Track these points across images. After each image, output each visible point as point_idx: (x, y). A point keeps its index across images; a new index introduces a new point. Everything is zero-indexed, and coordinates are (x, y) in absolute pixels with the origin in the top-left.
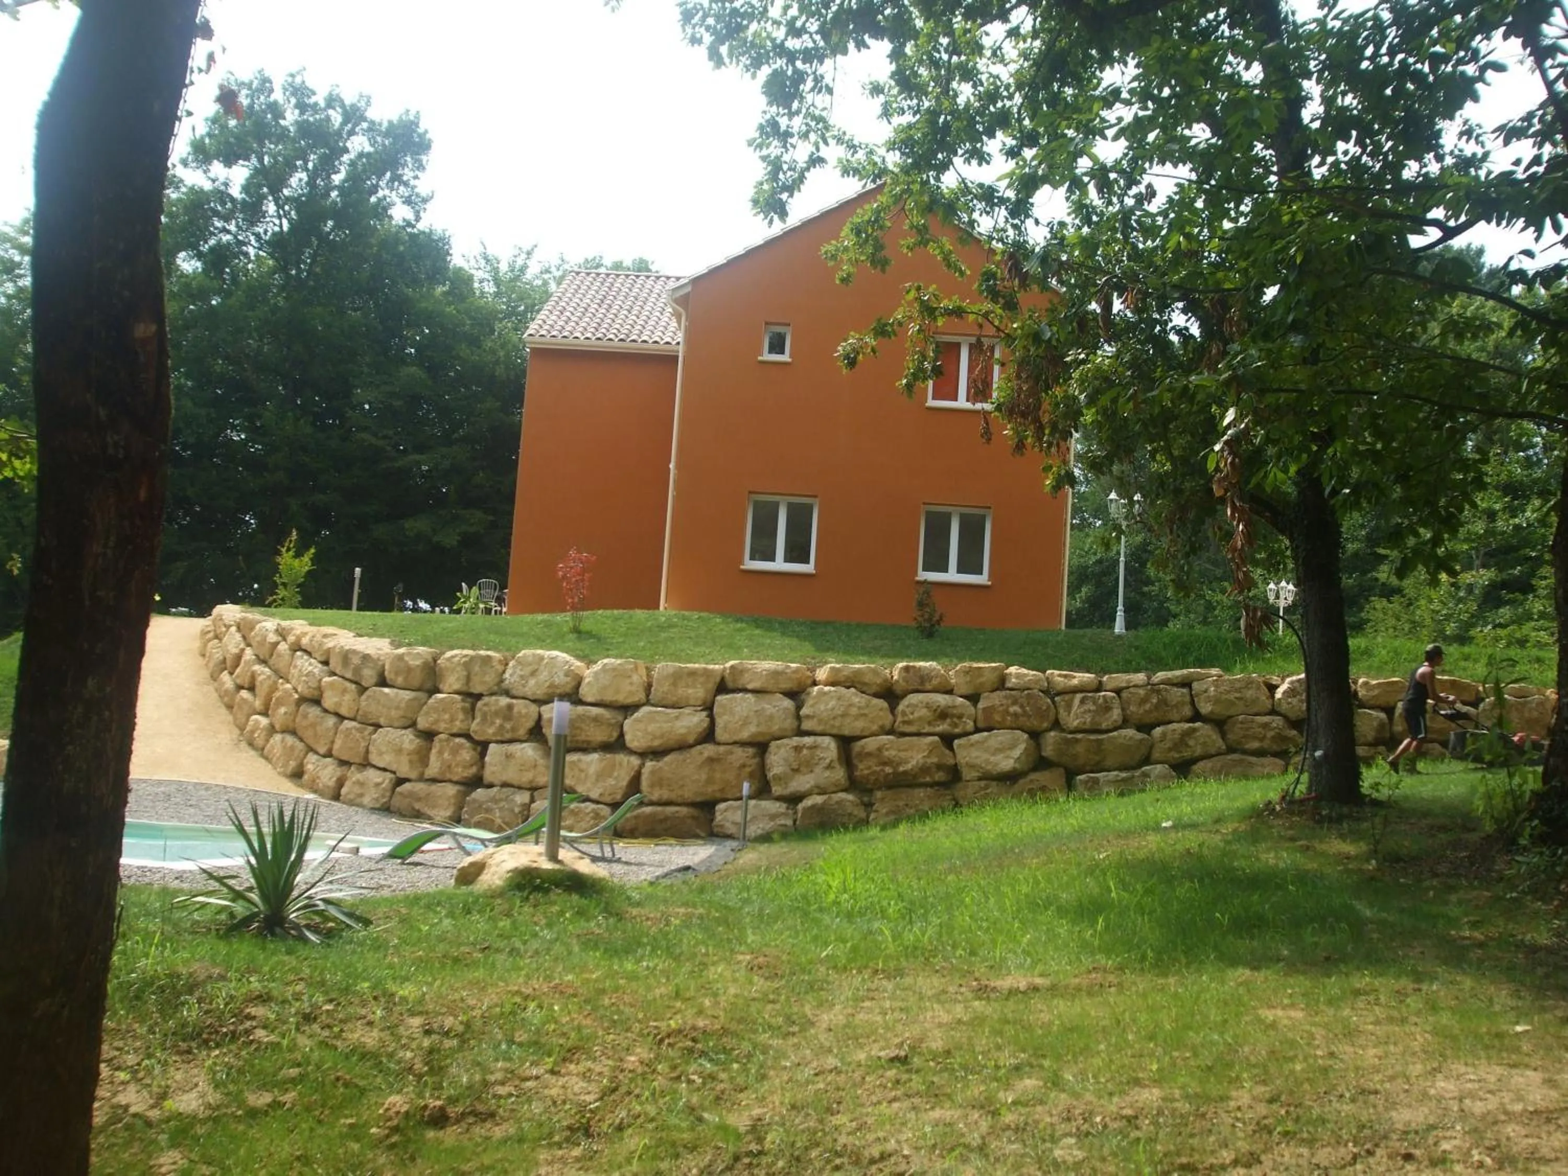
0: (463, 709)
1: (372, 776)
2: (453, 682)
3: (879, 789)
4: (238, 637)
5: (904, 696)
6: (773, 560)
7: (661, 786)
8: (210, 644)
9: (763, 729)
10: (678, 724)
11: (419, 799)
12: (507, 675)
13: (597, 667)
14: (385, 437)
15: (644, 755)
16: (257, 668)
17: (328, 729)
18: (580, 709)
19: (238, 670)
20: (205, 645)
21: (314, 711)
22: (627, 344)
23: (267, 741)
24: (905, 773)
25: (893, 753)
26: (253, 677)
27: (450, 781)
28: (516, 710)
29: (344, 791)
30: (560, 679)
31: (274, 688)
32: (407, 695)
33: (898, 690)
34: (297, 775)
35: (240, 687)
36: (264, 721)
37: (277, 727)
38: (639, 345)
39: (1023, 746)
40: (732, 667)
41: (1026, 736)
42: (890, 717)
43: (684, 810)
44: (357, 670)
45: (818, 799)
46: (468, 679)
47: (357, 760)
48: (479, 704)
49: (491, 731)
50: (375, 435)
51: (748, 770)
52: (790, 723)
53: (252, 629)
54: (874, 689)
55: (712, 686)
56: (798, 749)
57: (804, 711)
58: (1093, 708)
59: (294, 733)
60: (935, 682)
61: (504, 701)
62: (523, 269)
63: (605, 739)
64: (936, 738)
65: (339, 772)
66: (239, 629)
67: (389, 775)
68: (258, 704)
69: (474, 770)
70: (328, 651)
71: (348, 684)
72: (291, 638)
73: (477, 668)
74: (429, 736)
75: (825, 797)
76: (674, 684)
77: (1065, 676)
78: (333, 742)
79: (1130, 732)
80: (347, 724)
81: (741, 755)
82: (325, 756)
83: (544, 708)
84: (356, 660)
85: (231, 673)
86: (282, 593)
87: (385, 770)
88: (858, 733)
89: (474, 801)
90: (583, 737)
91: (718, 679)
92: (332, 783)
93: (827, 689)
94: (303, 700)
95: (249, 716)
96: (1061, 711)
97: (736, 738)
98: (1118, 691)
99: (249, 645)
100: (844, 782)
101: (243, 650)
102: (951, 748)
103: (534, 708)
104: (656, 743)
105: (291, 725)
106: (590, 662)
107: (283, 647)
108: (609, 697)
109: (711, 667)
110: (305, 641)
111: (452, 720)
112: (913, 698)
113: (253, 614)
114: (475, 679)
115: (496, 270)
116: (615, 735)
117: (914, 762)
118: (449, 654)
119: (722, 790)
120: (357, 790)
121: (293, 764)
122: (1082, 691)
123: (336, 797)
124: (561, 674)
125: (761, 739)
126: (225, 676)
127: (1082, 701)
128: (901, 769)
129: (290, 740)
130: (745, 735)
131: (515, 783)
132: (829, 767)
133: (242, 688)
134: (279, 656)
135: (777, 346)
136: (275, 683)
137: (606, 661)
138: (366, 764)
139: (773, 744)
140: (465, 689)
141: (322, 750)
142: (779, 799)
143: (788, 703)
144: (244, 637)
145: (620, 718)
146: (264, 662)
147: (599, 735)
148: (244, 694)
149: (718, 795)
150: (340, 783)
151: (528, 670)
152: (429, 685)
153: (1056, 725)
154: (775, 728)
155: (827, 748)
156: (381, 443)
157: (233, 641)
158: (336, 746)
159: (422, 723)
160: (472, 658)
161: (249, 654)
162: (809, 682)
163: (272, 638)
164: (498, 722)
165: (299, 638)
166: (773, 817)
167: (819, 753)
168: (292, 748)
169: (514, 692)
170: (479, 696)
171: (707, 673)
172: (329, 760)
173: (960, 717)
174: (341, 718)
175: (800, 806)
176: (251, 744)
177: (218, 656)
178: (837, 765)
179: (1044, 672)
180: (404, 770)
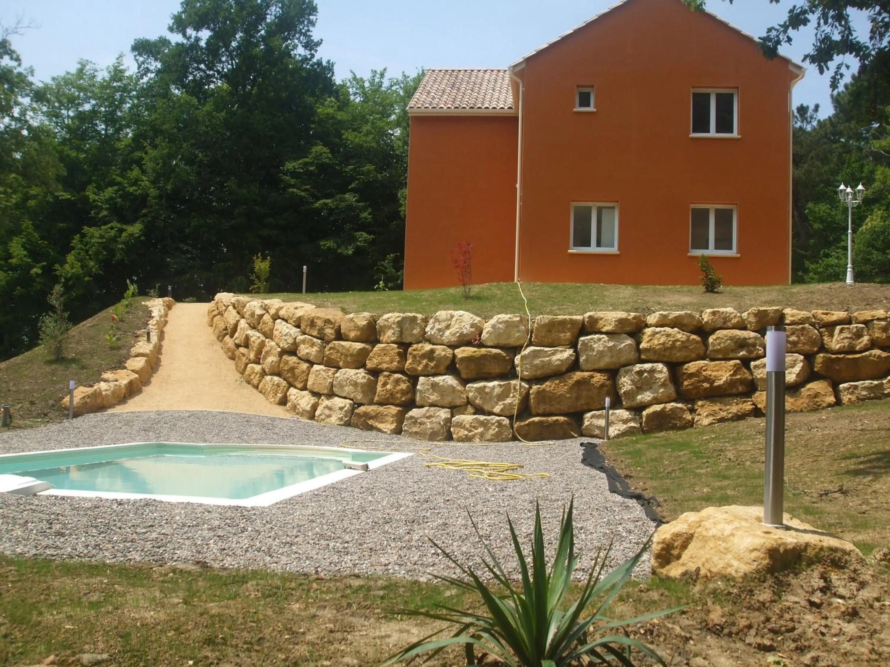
0: (399, 354)
1: (338, 402)
2: (389, 335)
3: (700, 399)
4: (234, 312)
5: (713, 331)
6: (589, 245)
7: (545, 403)
8: (215, 319)
9: (614, 360)
10: (554, 358)
11: (372, 418)
12: (427, 329)
13: (493, 321)
14: (306, 190)
15: (530, 381)
16: (251, 332)
17: (303, 372)
18: (483, 351)
19: (236, 335)
20: (212, 320)
21: (293, 360)
22: (475, 110)
23: (260, 381)
24: (719, 386)
25: (709, 373)
26: (247, 338)
27: (392, 404)
28: (437, 353)
29: (317, 413)
30: (467, 329)
31: (262, 344)
32: (359, 346)
33: (708, 329)
34: (283, 402)
35: (238, 346)
36: (258, 368)
37: (267, 370)
38: (483, 111)
39: (801, 364)
40: (590, 317)
41: (802, 357)
42: (704, 348)
43: (562, 419)
44: (321, 331)
45: (657, 408)
46: (401, 332)
47: (325, 392)
48: (410, 349)
49: (419, 368)
50: (298, 189)
51: (605, 389)
52: (632, 355)
53: (244, 306)
54: (691, 327)
55: (576, 331)
56: (640, 373)
57: (643, 345)
58: (849, 336)
59: (279, 375)
60: (734, 321)
61: (428, 347)
62: (380, 85)
63: (502, 371)
64: (738, 361)
65: (313, 400)
66: (234, 308)
67: (348, 401)
68: (252, 356)
69: (409, 396)
70: (300, 318)
71: (315, 340)
72: (272, 311)
73: (407, 325)
74: (375, 373)
75: (662, 406)
76: (549, 331)
77: (827, 314)
78: (307, 380)
79: (877, 352)
80: (316, 367)
81: (599, 378)
82: (302, 390)
83: (456, 351)
84: (319, 323)
85: (232, 337)
86: (258, 284)
87: (345, 398)
88: (681, 360)
89: (411, 417)
90: (486, 370)
91: (580, 326)
92: (308, 408)
93: (658, 329)
94: (284, 352)
95: (246, 364)
96: (826, 338)
97: (596, 366)
98: (866, 323)
99: (243, 317)
100: (674, 395)
101: (238, 321)
102: (749, 368)
103: (450, 351)
104: (539, 373)
105: (276, 370)
106: (486, 318)
107: (267, 318)
108: (503, 342)
109: (574, 317)
110: (282, 313)
111: (392, 362)
112: (720, 333)
113: (243, 298)
114: (406, 333)
115: (363, 87)
116: (509, 367)
117: (724, 379)
118: (386, 316)
119: (587, 404)
120: (327, 412)
121: (280, 395)
122: (839, 324)
123: (312, 417)
124: (468, 326)
125: (613, 367)
126: (227, 338)
127: (841, 331)
128: (716, 384)
129: (276, 378)
130: (602, 364)
131: (439, 404)
132: (663, 385)
133: (240, 346)
134: (264, 323)
135: (585, 101)
136: (263, 342)
137: (499, 316)
138: (331, 395)
139: (622, 370)
140: (399, 340)
141: (300, 386)
142: (627, 409)
143: (629, 341)
144: (238, 313)
145: (512, 356)
146: (254, 328)
147: (496, 369)
148: (242, 350)
149: (585, 407)
150: (315, 407)
151: (443, 325)
152: (372, 338)
153: (823, 348)
154: (623, 359)
155: (661, 372)
156: (303, 194)
157: (232, 316)
158: (309, 383)
159: (369, 365)
160: (404, 319)
161: (243, 323)
162: (643, 325)
163: (259, 312)
164: (425, 362)
165: (278, 310)
166: (625, 422)
167: (657, 376)
168: (278, 385)
169: (434, 340)
170: (410, 344)
171: (573, 322)
172: (305, 393)
173: (754, 345)
174: (312, 364)
175: (644, 413)
176: (249, 382)
177: (222, 326)
178: (668, 383)
179: (810, 312)
180: (359, 397)
